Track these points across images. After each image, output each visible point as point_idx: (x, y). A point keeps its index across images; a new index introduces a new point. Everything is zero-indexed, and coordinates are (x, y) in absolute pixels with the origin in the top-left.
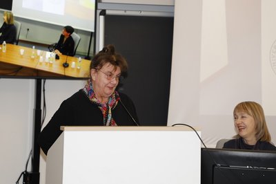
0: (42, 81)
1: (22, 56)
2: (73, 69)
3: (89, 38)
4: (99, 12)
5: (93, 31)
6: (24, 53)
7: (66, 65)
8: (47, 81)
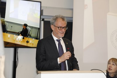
0: (17, 49)
1: (9, 38)
2: (31, 43)
3: (38, 30)
4: (41, 19)
5: (39, 27)
6: (10, 36)
7: (28, 42)
8: (19, 49)
